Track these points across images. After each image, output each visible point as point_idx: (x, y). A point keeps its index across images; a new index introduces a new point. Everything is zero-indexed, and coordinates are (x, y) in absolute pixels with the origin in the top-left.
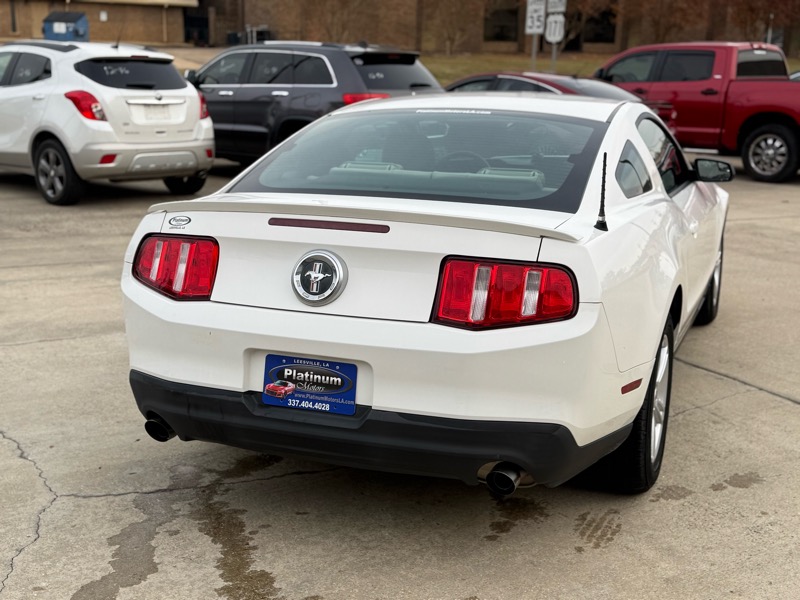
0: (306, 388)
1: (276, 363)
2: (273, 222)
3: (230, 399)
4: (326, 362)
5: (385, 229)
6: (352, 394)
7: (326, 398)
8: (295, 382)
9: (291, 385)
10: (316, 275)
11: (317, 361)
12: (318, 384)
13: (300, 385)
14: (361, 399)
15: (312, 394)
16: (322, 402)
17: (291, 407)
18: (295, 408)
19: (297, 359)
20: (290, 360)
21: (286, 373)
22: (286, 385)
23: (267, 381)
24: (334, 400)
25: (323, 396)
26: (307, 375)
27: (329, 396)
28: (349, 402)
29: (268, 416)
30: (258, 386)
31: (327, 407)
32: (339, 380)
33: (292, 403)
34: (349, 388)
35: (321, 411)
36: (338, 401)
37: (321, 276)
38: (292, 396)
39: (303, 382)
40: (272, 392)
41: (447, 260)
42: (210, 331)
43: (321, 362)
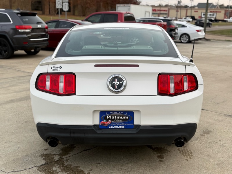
0: (116, 121)
1: (103, 114)
2: (96, 66)
3: (88, 128)
4: (122, 112)
5: (138, 66)
6: (132, 121)
7: (123, 124)
8: (111, 120)
9: (110, 121)
10: (117, 83)
11: (119, 112)
12: (119, 119)
13: (113, 121)
14: (136, 122)
15: (118, 123)
16: (122, 125)
17: (110, 129)
18: (112, 129)
19: (111, 112)
20: (109, 112)
21: (108, 117)
22: (108, 121)
23: (101, 120)
24: (126, 124)
25: (122, 123)
26: (115, 117)
27: (124, 123)
28: (132, 124)
29: (103, 132)
30: (97, 122)
31: (124, 127)
32: (128, 117)
33: (110, 127)
34: (131, 119)
35: (122, 128)
36: (127, 124)
37: (118, 83)
38: (110, 125)
39: (114, 119)
40: (103, 124)
41: (160, 74)
42: (79, 106)
43: (120, 112)
